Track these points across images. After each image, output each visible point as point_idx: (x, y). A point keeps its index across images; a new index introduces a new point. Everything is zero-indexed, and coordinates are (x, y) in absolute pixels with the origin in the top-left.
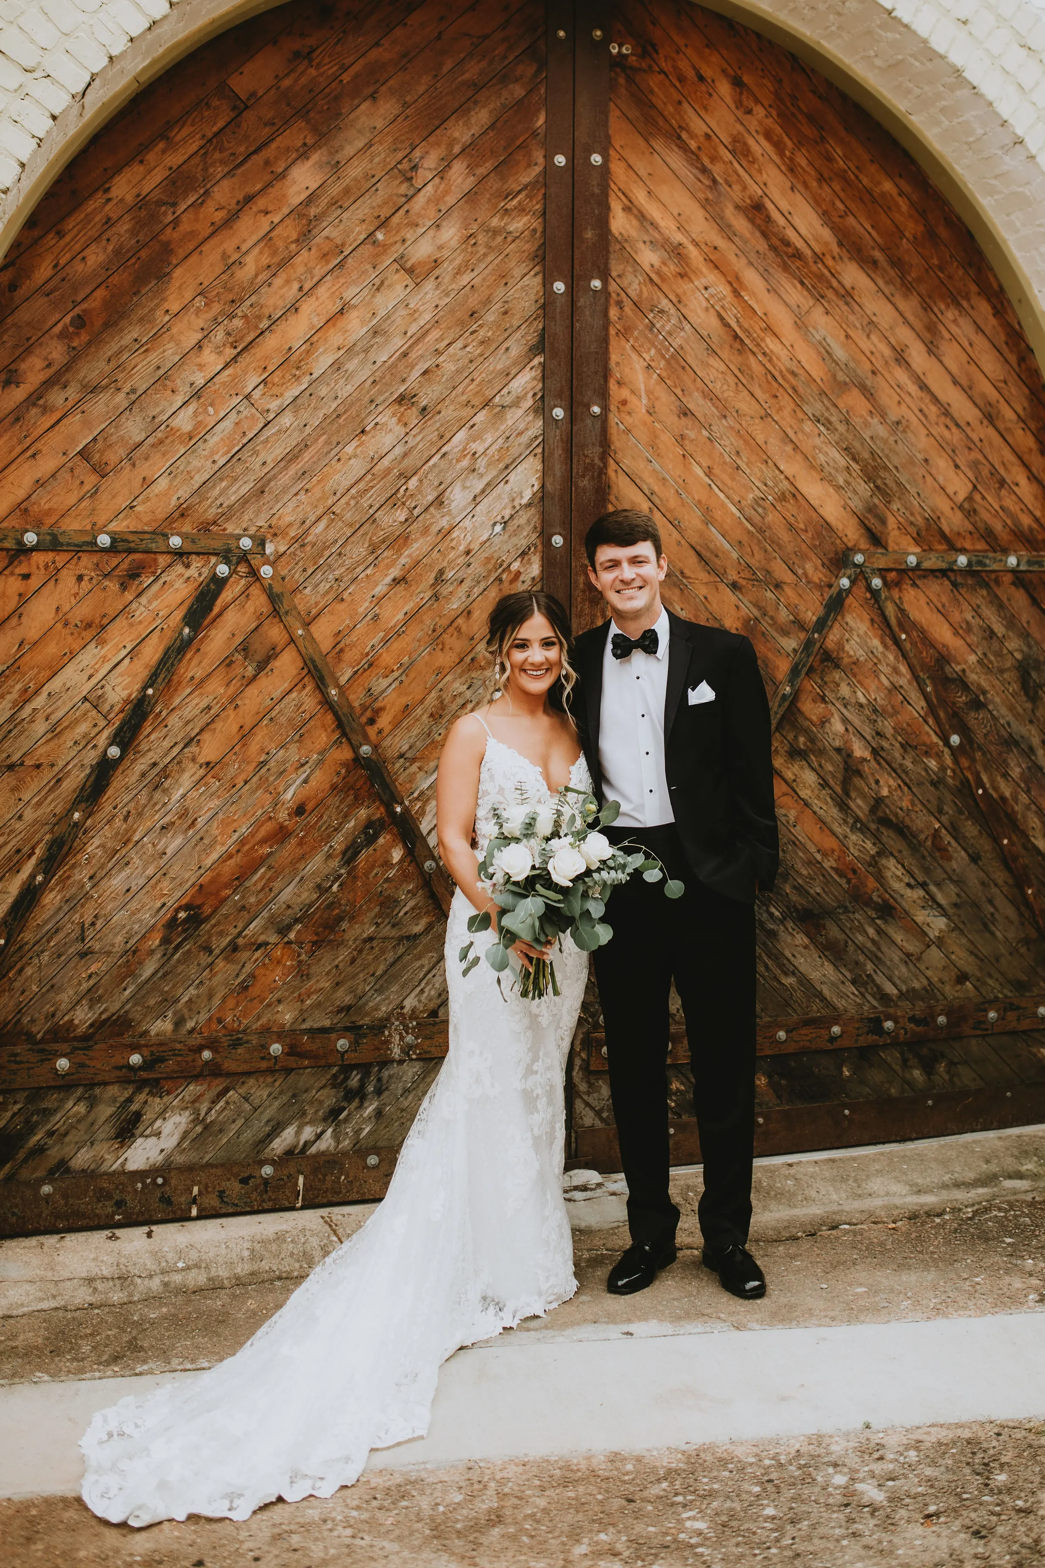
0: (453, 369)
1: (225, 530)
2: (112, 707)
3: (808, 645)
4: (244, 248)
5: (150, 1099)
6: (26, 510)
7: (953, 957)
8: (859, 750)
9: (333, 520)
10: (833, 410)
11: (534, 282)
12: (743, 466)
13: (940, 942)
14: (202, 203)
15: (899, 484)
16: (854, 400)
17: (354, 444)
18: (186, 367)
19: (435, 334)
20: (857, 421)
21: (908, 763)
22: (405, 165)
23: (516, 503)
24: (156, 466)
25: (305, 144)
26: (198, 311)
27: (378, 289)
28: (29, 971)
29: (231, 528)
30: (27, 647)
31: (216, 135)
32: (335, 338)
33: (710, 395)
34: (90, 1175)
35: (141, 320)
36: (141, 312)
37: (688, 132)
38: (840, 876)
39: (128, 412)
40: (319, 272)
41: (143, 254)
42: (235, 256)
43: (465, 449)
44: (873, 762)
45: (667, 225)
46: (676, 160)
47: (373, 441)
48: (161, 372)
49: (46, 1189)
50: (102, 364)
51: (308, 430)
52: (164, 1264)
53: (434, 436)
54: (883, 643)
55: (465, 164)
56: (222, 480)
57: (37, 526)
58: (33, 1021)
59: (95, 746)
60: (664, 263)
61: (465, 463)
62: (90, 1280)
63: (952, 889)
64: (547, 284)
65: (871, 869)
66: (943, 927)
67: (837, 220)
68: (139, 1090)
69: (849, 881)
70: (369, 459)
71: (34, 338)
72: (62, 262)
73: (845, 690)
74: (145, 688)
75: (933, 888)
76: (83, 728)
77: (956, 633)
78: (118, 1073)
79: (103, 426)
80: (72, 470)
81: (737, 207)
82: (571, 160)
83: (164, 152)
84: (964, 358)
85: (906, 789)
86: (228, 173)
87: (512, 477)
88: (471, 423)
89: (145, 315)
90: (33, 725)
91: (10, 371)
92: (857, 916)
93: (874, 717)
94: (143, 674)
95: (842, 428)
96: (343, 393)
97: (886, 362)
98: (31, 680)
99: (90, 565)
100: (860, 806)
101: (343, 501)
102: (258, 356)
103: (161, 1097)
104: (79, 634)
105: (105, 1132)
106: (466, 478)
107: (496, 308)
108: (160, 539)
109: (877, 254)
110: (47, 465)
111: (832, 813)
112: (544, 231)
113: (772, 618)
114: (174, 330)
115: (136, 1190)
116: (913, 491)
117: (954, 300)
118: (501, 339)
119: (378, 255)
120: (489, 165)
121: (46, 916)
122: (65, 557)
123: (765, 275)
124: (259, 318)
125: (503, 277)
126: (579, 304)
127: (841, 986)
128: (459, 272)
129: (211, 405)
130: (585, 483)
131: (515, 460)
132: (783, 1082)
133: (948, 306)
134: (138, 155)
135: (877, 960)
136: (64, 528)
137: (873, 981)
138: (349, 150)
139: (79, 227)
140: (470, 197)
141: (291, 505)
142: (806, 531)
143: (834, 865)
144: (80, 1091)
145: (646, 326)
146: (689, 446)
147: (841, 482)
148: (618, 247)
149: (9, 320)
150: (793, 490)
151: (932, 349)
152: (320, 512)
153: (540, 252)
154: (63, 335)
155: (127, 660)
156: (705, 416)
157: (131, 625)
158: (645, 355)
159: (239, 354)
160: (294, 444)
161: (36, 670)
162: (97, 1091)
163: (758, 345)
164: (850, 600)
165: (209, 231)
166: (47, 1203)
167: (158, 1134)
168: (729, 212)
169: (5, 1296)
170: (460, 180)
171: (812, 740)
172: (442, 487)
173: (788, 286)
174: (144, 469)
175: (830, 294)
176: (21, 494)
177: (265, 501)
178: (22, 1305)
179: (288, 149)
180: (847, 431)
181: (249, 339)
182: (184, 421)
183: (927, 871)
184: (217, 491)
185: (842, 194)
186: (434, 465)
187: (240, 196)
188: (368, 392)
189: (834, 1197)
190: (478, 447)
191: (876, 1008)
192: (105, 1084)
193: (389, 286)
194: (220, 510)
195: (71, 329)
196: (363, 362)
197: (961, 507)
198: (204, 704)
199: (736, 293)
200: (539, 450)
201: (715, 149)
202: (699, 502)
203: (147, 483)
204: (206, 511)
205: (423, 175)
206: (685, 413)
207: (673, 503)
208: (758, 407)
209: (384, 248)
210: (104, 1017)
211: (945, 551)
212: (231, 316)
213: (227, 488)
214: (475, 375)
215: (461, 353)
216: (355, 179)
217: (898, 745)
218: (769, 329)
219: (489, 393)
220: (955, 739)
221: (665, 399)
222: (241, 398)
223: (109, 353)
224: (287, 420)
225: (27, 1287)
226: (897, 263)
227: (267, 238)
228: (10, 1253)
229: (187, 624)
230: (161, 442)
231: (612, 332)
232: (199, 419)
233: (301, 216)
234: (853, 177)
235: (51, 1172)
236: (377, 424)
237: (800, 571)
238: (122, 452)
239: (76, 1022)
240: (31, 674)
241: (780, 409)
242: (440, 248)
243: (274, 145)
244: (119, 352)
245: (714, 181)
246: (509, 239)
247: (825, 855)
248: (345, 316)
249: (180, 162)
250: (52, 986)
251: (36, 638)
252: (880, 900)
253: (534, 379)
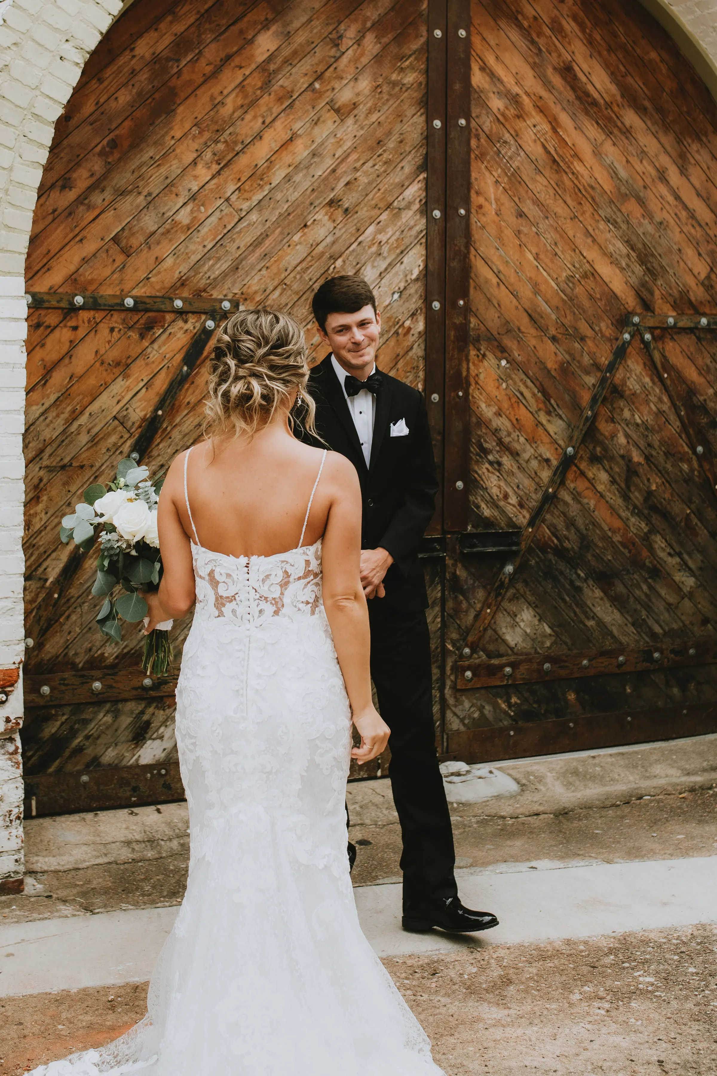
0: (366, 181)
1: (211, 295)
2: (133, 423)
3: (603, 381)
4: (225, 92)
5: (157, 712)
6: (75, 280)
7: (700, 606)
8: (637, 457)
9: (285, 289)
10: (618, 213)
11: (420, 120)
12: (559, 253)
13: (691, 595)
14: (197, 60)
15: (662, 267)
16: (632, 207)
17: (299, 234)
18: (185, 178)
19: (354, 156)
20: (634, 221)
21: (669, 466)
22: (334, 36)
23: (408, 278)
24: (164, 249)
25: (267, 19)
26: (194, 138)
27: (316, 124)
28: (74, 617)
29: (216, 294)
30: (76, 379)
31: (207, 11)
32: (287, 158)
33: (537, 203)
34: (115, 768)
35: (155, 143)
36: (155, 138)
37: (522, 15)
38: (624, 548)
39: (145, 210)
40: (276, 110)
41: (157, 96)
42: (219, 99)
43: (374, 239)
44: (646, 467)
45: (508, 80)
46: (515, 35)
47: (312, 232)
48: (169, 181)
49: (85, 778)
50: (128, 175)
51: (268, 224)
52: (177, 831)
53: (353, 230)
54: (652, 380)
55: (374, 35)
56: (209, 259)
57: (83, 292)
58: (76, 654)
59: (121, 452)
60: (507, 108)
61: (374, 249)
62: (128, 843)
63: (699, 557)
64: (429, 122)
65: (645, 543)
66: (693, 584)
67: (620, 78)
68: (148, 705)
69: (630, 552)
70: (309, 246)
71: (82, 155)
72: (102, 101)
73: (627, 414)
74: (156, 410)
75: (686, 557)
76: (113, 439)
77: (700, 374)
78: (135, 693)
79: (129, 220)
80: (107, 251)
81: (555, 69)
82: (445, 33)
83: (171, 23)
84: (704, 178)
85: (667, 485)
86: (215, 38)
87: (405, 260)
88: (378, 220)
89: (158, 140)
90: (79, 436)
91: (66, 178)
92: (636, 576)
93: (646, 433)
94: (155, 400)
95: (624, 226)
96: (292, 198)
97: (653, 180)
98: (78, 404)
99: (119, 321)
100: (637, 497)
101: (292, 275)
102: (235, 170)
103: (164, 710)
104: (111, 370)
105: (124, 735)
106: (375, 260)
107: (395, 137)
108: (167, 302)
109: (647, 103)
110: (90, 247)
111: (618, 502)
112: (427, 84)
113: (579, 362)
114: (178, 151)
115: (146, 779)
116: (671, 272)
117: (697, 136)
118: (398, 160)
119: (316, 99)
120: (390, 36)
121: (85, 577)
122: (103, 314)
123: (573, 117)
124: (235, 143)
125: (400, 116)
126: (451, 136)
127: (625, 627)
128: (370, 112)
129: (203, 205)
130: (454, 264)
131: (407, 247)
132: (587, 697)
133: (693, 141)
134: (153, 24)
135: (649, 608)
136: (101, 293)
137: (646, 623)
138: (296, 24)
139: (114, 75)
140: (378, 59)
141: (257, 278)
142: (601, 300)
143: (620, 539)
144: (108, 706)
145: (495, 153)
146: (524, 239)
147: (624, 265)
148: (476, 96)
149: (65, 142)
150: (592, 271)
151: (683, 171)
152: (276, 282)
153: (424, 99)
154: (102, 154)
155: (144, 390)
156: (534, 217)
157: (147, 364)
158: (494, 173)
159: (222, 168)
160: (259, 234)
161: (81, 397)
162: (120, 706)
163: (569, 167)
164: (630, 349)
165: (202, 80)
166: (85, 789)
167: (161, 738)
168: (550, 71)
169: (71, 855)
170: (370, 47)
171: (605, 449)
172: (359, 266)
173: (589, 126)
174: (157, 251)
175: (616, 131)
176: (72, 268)
177: (239, 275)
178: (84, 861)
179: (255, 23)
180: (628, 228)
181: (229, 158)
182: (184, 217)
183: (681, 544)
184: (206, 267)
185: (623, 61)
186: (353, 251)
187: (223, 55)
188: (309, 197)
189: (632, 778)
190: (382, 237)
191: (647, 643)
192: (126, 700)
193: (324, 121)
194: (208, 281)
195: (107, 149)
196: (305, 176)
197: (703, 284)
198: (196, 422)
199: (554, 130)
200: (424, 240)
201: (540, 27)
202: (531, 278)
203: (159, 261)
204: (198, 282)
205: (347, 42)
206: (521, 215)
207: (513, 279)
208: (569, 211)
209: (319, 94)
210: (125, 651)
211: (691, 315)
212: (216, 142)
213: (213, 265)
214: (381, 186)
215: (371, 170)
216: (301, 45)
217: (662, 453)
218: (576, 156)
219: (390, 199)
220: (700, 449)
221: (508, 204)
222: (222, 200)
223: (133, 167)
224: (254, 217)
225: (85, 848)
226: (660, 109)
227: (241, 86)
228: (64, 825)
229: (186, 364)
230: (168, 231)
231: (473, 156)
232: (194, 215)
233: (264, 70)
234: (630, 48)
235: (88, 766)
236: (315, 220)
237: (597, 329)
238: (142, 239)
239: (106, 655)
240: (78, 399)
241: (584, 213)
242: (358, 94)
243: (246, 19)
244: (140, 167)
245: (540, 50)
246: (404, 89)
247: (614, 532)
248: (293, 143)
249: (182, 30)
250: (90, 629)
251: (82, 372)
252: (650, 565)
253: (420, 189)
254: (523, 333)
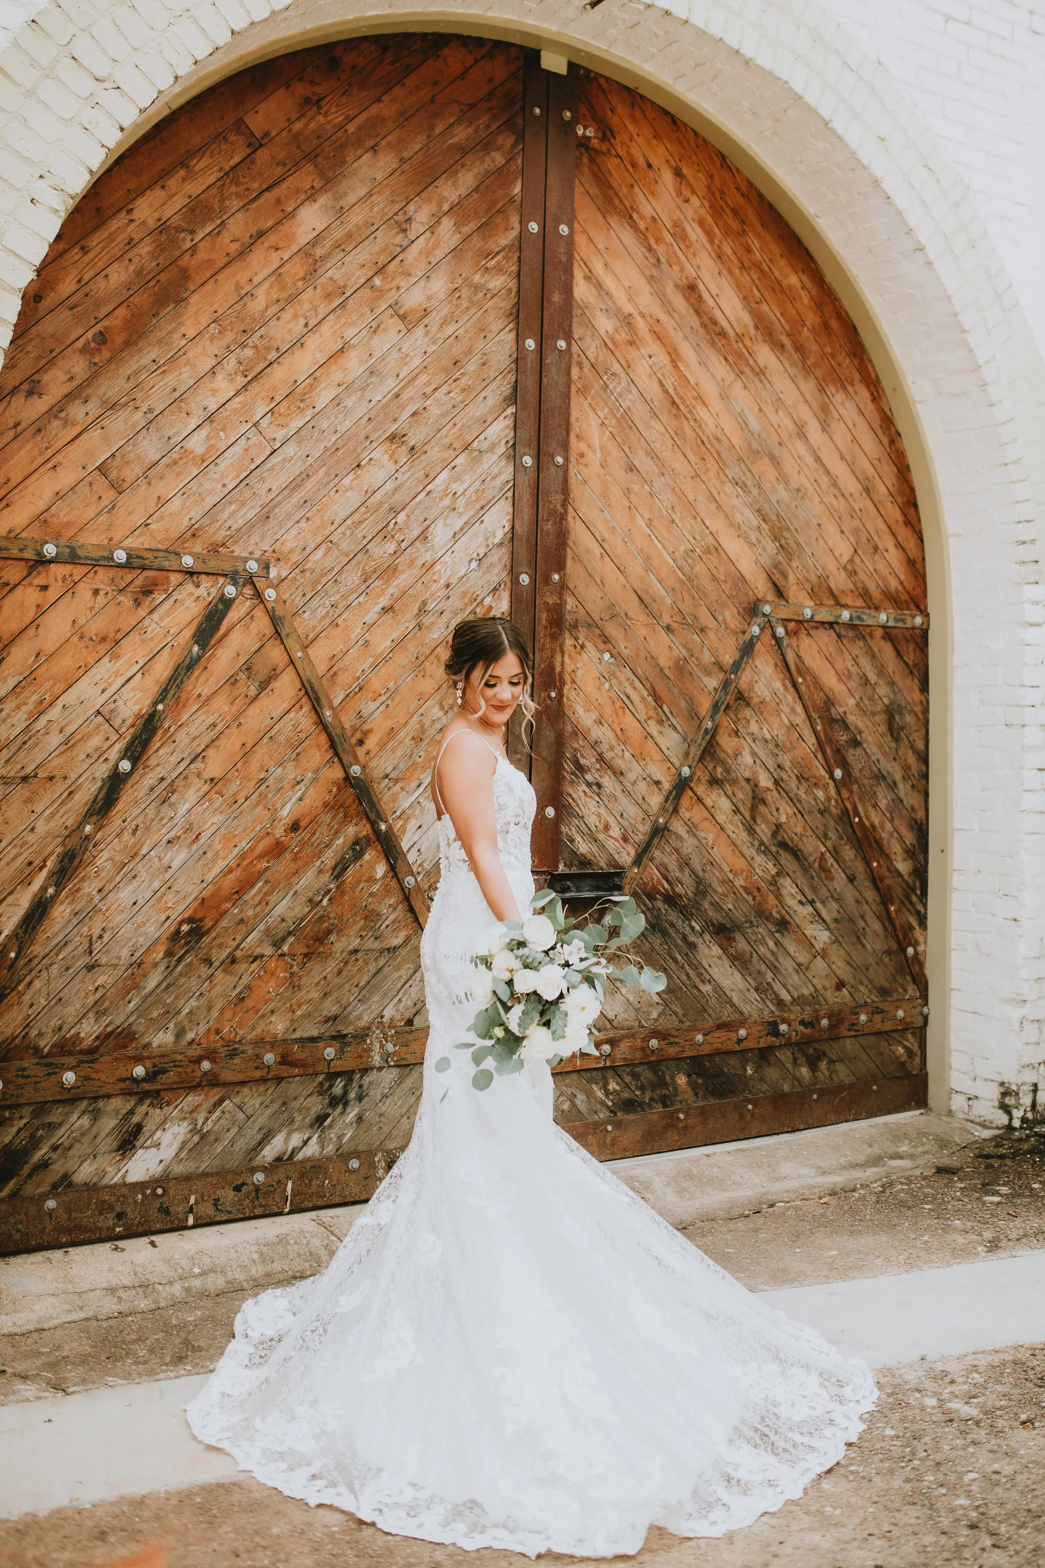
0: (438, 412)
1: (232, 552)
2: (124, 721)
3: (726, 684)
4: (256, 281)
5: (151, 1110)
6: (45, 521)
7: (834, 967)
8: (765, 781)
9: (330, 548)
10: (748, 474)
11: (509, 337)
12: (677, 520)
13: (824, 954)
14: (218, 233)
15: (798, 544)
16: (764, 467)
17: (351, 477)
18: (200, 391)
19: (423, 379)
20: (766, 486)
21: (801, 793)
22: (401, 217)
23: (490, 542)
24: (169, 486)
25: (313, 187)
26: (212, 338)
27: (375, 332)
28: (37, 984)
29: (239, 550)
30: (44, 658)
31: (233, 168)
32: (336, 375)
33: (652, 454)
34: (91, 1188)
35: (159, 341)
36: (159, 334)
37: (638, 213)
38: (748, 894)
39: (144, 431)
40: (323, 310)
41: (163, 277)
42: (248, 288)
43: (447, 489)
44: (775, 793)
45: (620, 296)
46: (628, 237)
47: (367, 475)
48: (177, 394)
49: (51, 1204)
50: (121, 382)
51: (310, 460)
52: (180, 1270)
53: (420, 475)
54: (784, 685)
55: (453, 222)
56: (231, 503)
57: (57, 537)
58: (40, 1035)
59: (106, 760)
60: (617, 331)
61: (447, 501)
63: (834, 906)
64: (519, 340)
65: (772, 888)
66: (827, 940)
67: (754, 305)
68: (141, 1101)
69: (754, 899)
70: (363, 493)
71: (57, 351)
72: (86, 278)
73: (754, 727)
74: (155, 704)
75: (819, 905)
76: (96, 741)
77: (840, 679)
78: (122, 1085)
79: (122, 443)
80: (91, 484)
81: (676, 285)
82: (543, 227)
83: (184, 180)
84: (850, 437)
85: (799, 816)
86: (243, 207)
87: (486, 518)
88: (452, 465)
89: (164, 338)
90: (47, 737)
91: (33, 381)
92: (760, 930)
93: (776, 751)
94: (154, 690)
95: (755, 491)
96: (342, 429)
97: (790, 436)
98: (47, 692)
99: (106, 580)
100: (764, 831)
101: (340, 530)
102: (267, 386)
103: (161, 1108)
104: (94, 648)
105: (107, 1143)
106: (447, 517)
107: (476, 359)
108: (172, 557)
109: (785, 340)
110: (66, 478)
111: (742, 836)
112: (518, 291)
113: (698, 659)
114: (190, 354)
115: (136, 1202)
116: (809, 551)
117: (842, 384)
118: (480, 388)
119: (376, 299)
120: (473, 225)
121: (55, 929)
122: (83, 570)
123: (697, 348)
124: (268, 349)
125: (483, 331)
126: (547, 361)
127: (747, 993)
128: (445, 323)
129: (223, 430)
130: (548, 527)
131: (489, 502)
132: (700, 1081)
133: (838, 390)
134: (160, 179)
135: (775, 969)
136: (82, 541)
137: (772, 988)
138: (352, 198)
139: (103, 244)
140: (456, 252)
141: (294, 532)
142: (725, 581)
143: (743, 884)
144: (85, 1103)
145: (602, 387)
146: (634, 499)
147: (754, 541)
148: (579, 312)
149: (33, 331)
150: (716, 545)
151: (825, 426)
152: (319, 540)
153: (515, 311)
154: (85, 350)
155: (139, 675)
156: (647, 473)
157: (143, 641)
158: (599, 413)
159: (249, 382)
160: (297, 473)
161: (51, 682)
162: (101, 1104)
163: (690, 412)
164: (758, 646)
165: (224, 261)
166: (51, 1218)
167: (158, 1145)
168: (670, 289)
169: (32, 1310)
170: (448, 236)
171: (727, 771)
172: (427, 523)
173: (716, 362)
174: (160, 488)
175: (747, 370)
176: (42, 505)
177: (270, 526)
179: (297, 191)
180: (759, 494)
181: (259, 369)
182: (197, 444)
183: (814, 889)
184: (225, 515)
185: (757, 282)
186: (420, 502)
187: (253, 230)
188: (364, 428)
189: (757, 1181)
190: (459, 487)
191: (773, 1012)
192: (109, 1096)
193: (385, 330)
194: (228, 533)
195: (93, 345)
196: (360, 399)
197: (845, 568)
198: (210, 721)
199: (673, 362)
200: (510, 494)
201: (659, 230)
202: (642, 550)
203: (162, 503)
204: (215, 533)
205: (416, 228)
206: (632, 468)
207: (620, 550)
208: (690, 468)
209: (381, 293)
210: (109, 1029)
211: (831, 606)
212: (243, 346)
213: (235, 512)
214: (457, 420)
215: (445, 398)
216: (357, 225)
217: (794, 777)
218: (699, 397)
219: (469, 438)
220: (838, 773)
221: (615, 453)
222: (250, 425)
223: (129, 372)
224: (290, 449)
225: (51, 1300)
226: (799, 348)
227: (276, 273)
228: (20, 1269)
229: (196, 642)
230: (175, 463)
231: (573, 389)
232: (212, 442)
233: (308, 255)
234: (767, 269)
235: (55, 1186)
236: (371, 460)
237: (720, 618)
238: (139, 471)
239: (82, 1035)
240: (46, 686)
241: (707, 471)
242: (430, 298)
243: (285, 185)
244: (137, 372)
245: (658, 260)
246: (489, 296)
247: (736, 874)
248: (345, 355)
249: (199, 192)
250: (60, 1000)
251: (52, 649)
252: (778, 916)
253: (507, 427)
254: (631, 619)
